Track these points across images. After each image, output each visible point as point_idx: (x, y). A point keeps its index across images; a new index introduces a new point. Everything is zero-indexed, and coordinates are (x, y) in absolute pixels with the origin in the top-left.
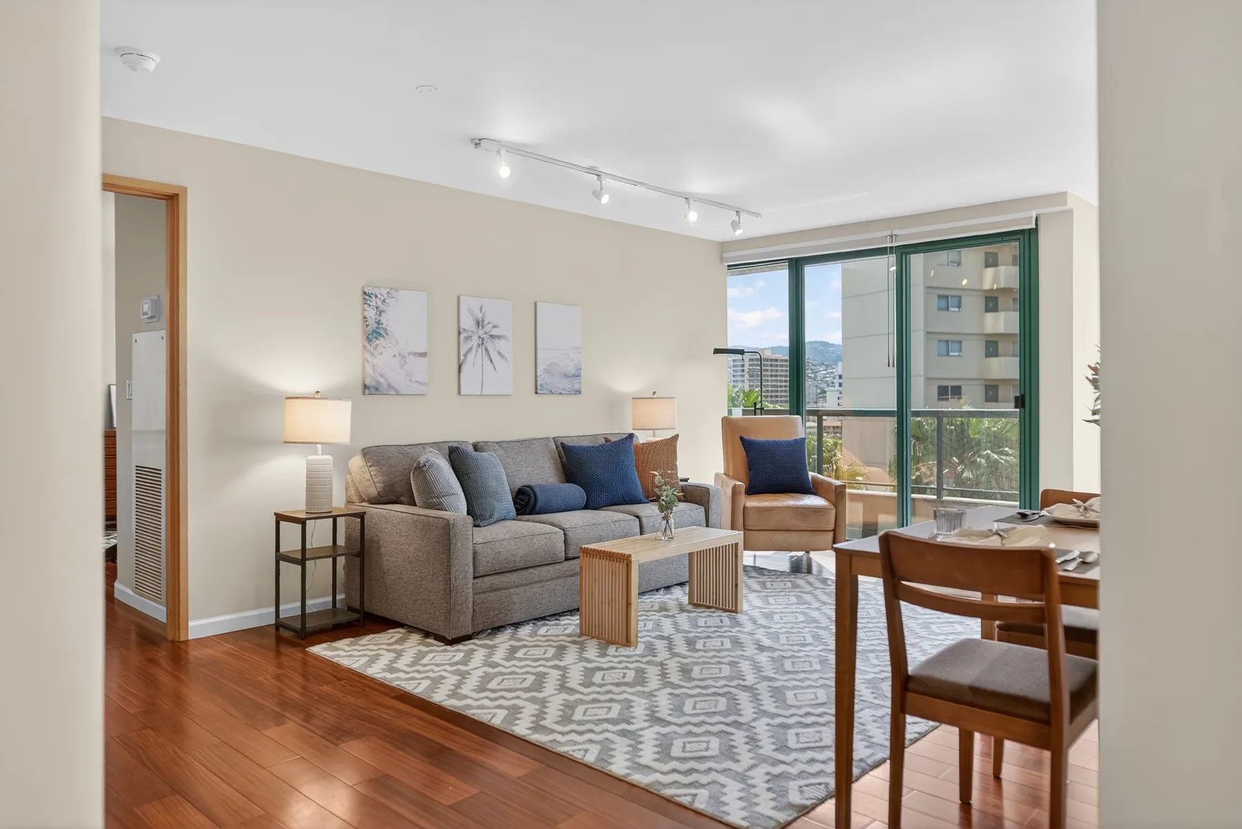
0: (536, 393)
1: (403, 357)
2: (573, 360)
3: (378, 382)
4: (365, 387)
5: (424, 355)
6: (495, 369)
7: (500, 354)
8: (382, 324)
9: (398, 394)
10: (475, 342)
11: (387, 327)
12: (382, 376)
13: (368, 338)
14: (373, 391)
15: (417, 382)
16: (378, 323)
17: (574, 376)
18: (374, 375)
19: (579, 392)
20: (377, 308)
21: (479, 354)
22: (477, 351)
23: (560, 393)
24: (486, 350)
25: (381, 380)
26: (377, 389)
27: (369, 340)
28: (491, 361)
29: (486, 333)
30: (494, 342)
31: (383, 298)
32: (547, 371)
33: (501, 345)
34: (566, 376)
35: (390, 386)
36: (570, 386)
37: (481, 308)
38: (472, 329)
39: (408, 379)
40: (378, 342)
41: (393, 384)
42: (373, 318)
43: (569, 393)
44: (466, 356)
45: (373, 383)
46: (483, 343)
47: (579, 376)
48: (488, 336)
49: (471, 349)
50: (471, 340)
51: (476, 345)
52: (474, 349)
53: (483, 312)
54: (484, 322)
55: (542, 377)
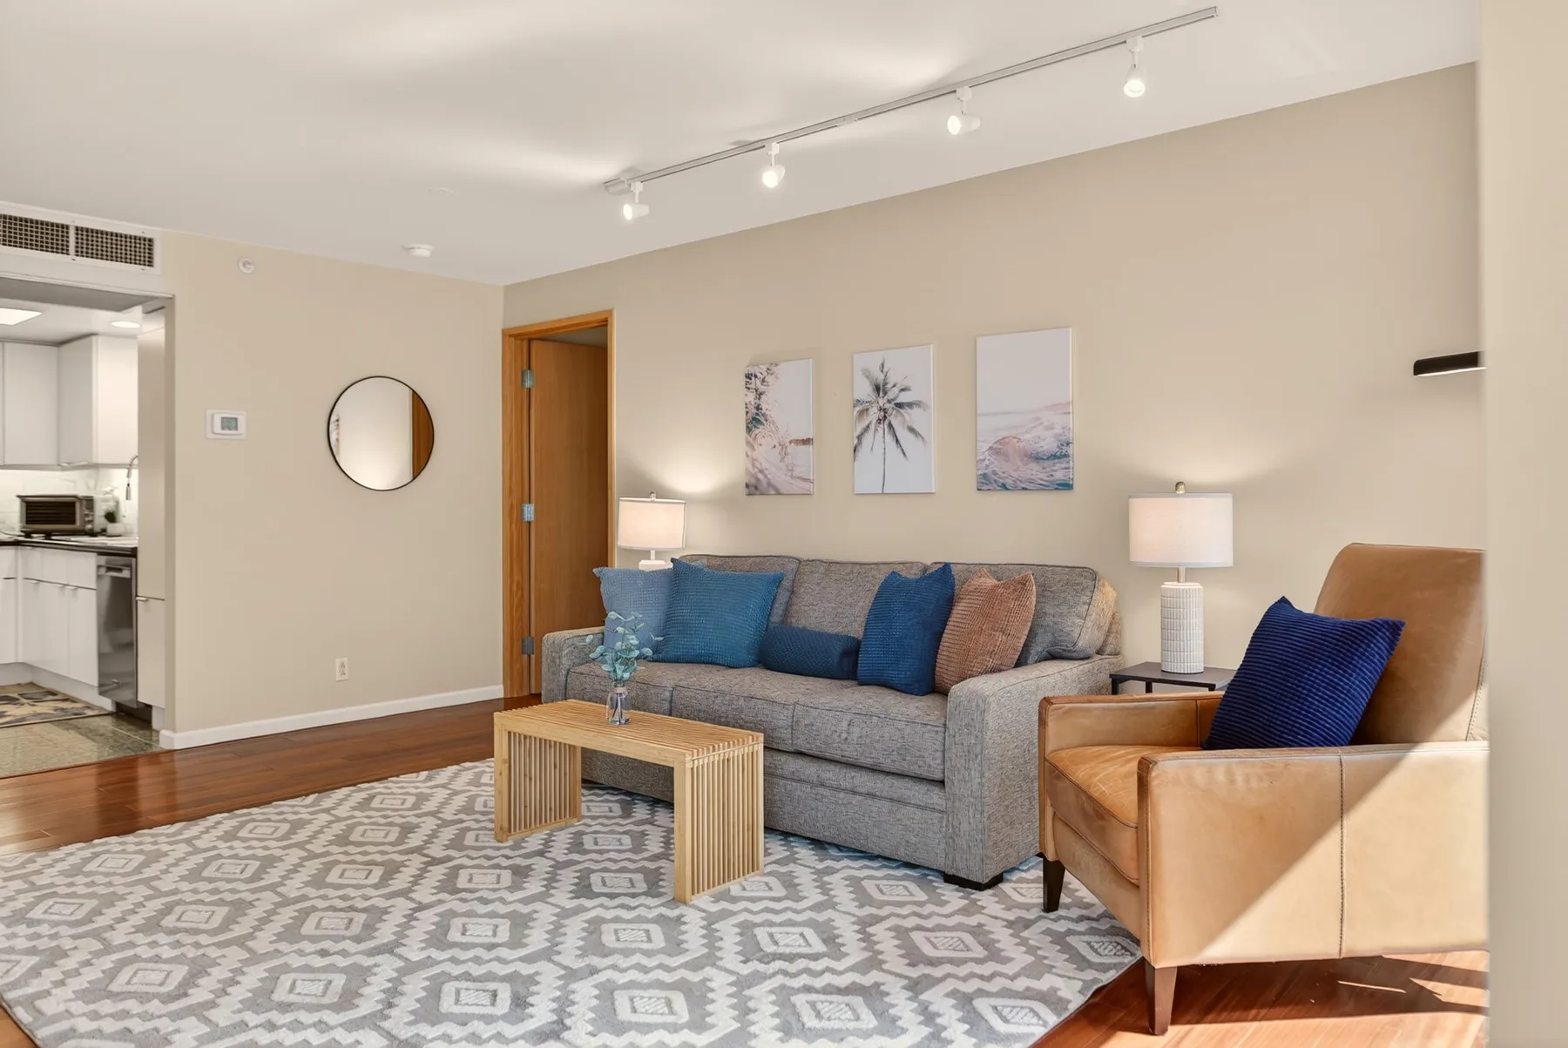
0: (979, 489)
1: (783, 446)
2: (1051, 428)
3: (758, 479)
4: (747, 486)
5: (807, 442)
6: (904, 454)
7: (911, 430)
8: (761, 409)
9: (778, 493)
10: (874, 414)
11: (768, 413)
12: (761, 471)
13: (747, 427)
14: (752, 489)
15: (799, 478)
16: (758, 408)
17: (1054, 457)
18: (753, 473)
19: (1066, 486)
20: (756, 390)
21: (880, 433)
22: (876, 430)
23: (1024, 489)
24: (890, 425)
25: (760, 476)
26: (756, 488)
27: (749, 430)
28: (897, 441)
29: (889, 401)
30: (902, 415)
31: (762, 377)
32: (995, 451)
33: (912, 416)
34: (1037, 458)
35: (770, 484)
36: (1042, 476)
37: (883, 365)
38: (869, 400)
39: (790, 473)
40: (757, 431)
41: (773, 482)
42: (753, 403)
43: (1043, 488)
44: (860, 438)
45: (753, 481)
46: (885, 417)
47: (1066, 456)
48: (892, 405)
49: (868, 427)
50: (867, 414)
51: (874, 422)
52: (872, 427)
53: (885, 370)
54: (888, 386)
55: (987, 462)
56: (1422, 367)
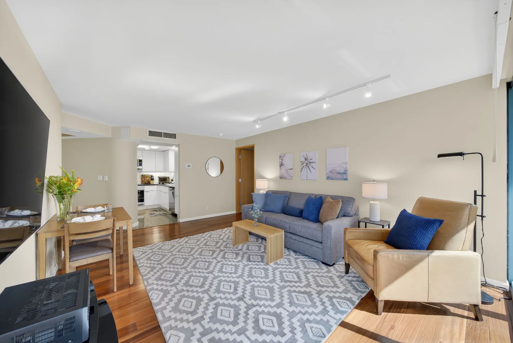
0: (327, 179)
1: (287, 170)
2: (343, 167)
3: (282, 176)
4: (280, 177)
5: (291, 169)
6: (311, 172)
7: (313, 167)
9: (286, 179)
10: (305, 164)
11: (284, 164)
15: (290, 176)
16: (282, 162)
17: (344, 173)
19: (346, 179)
20: (282, 159)
21: (306, 168)
23: (337, 180)
24: (308, 166)
25: (282, 175)
26: (282, 178)
27: (280, 167)
28: (310, 169)
29: (308, 162)
30: (310, 164)
31: (283, 157)
32: (330, 172)
33: (313, 165)
34: (340, 174)
35: (284, 177)
36: (341, 177)
38: (304, 161)
39: (288, 175)
40: (282, 167)
43: (341, 179)
44: (302, 169)
45: (281, 177)
46: (307, 165)
47: (346, 173)
51: (305, 165)
52: (305, 166)
53: (307, 156)
54: (308, 159)
55: (328, 174)
56: (440, 156)
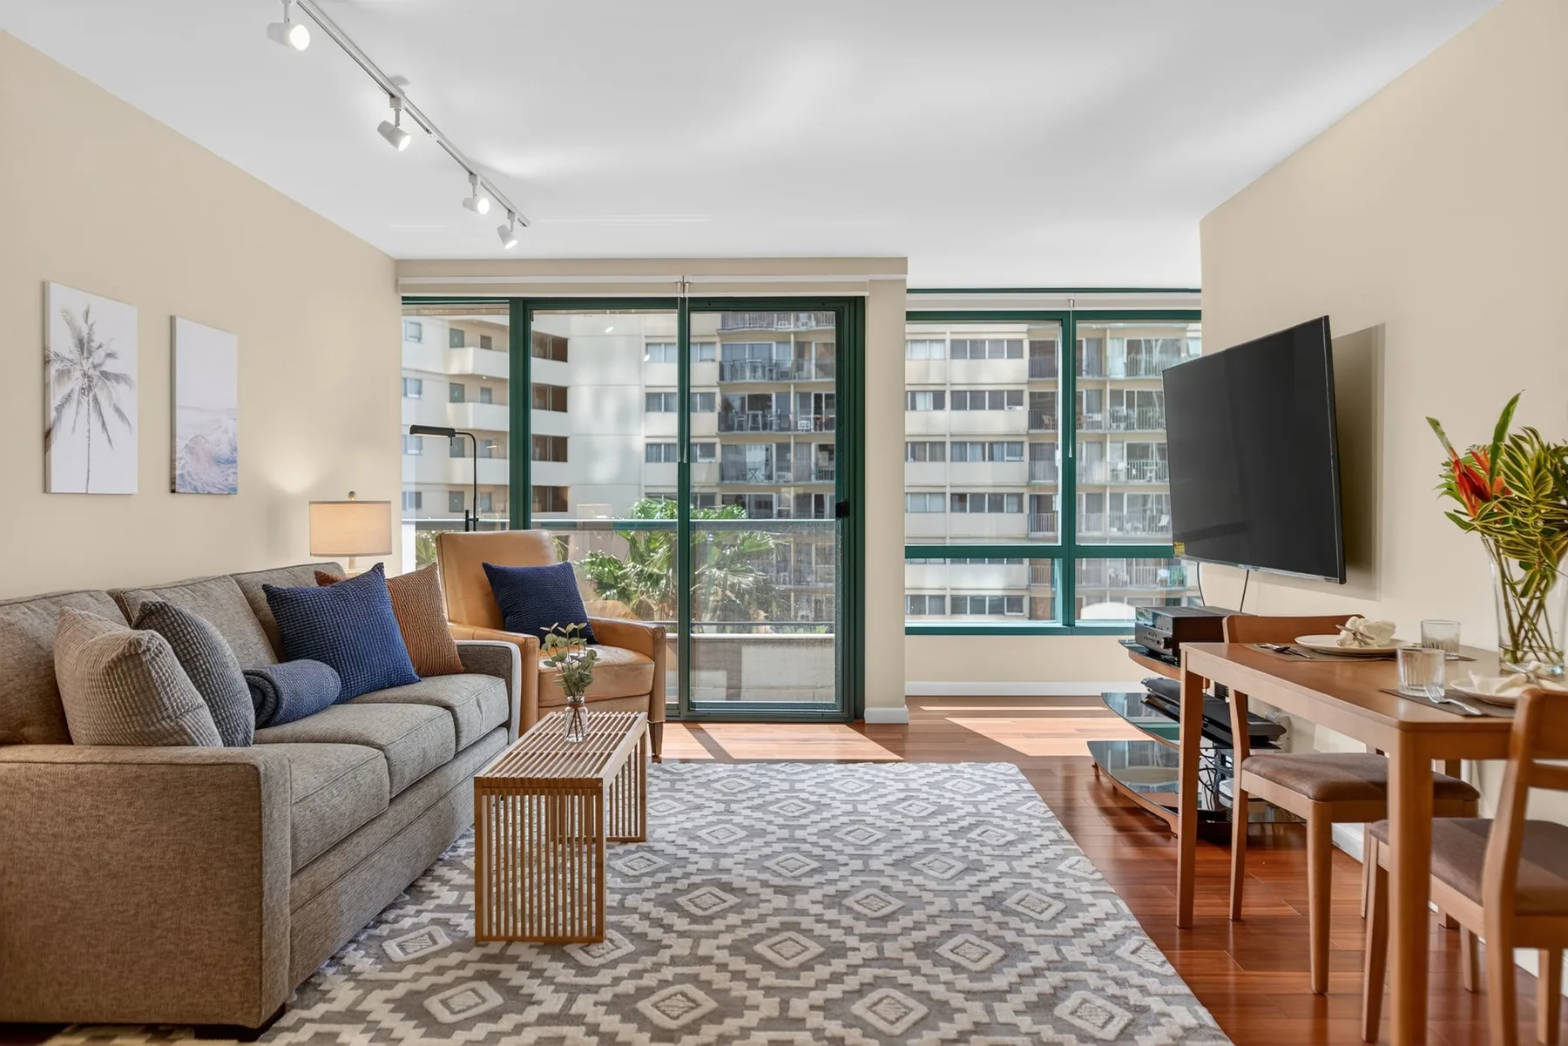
0: (173, 491)
2: (227, 432)
6: (110, 441)
7: (117, 410)
10: (75, 382)
17: (228, 461)
19: (234, 491)
21: (84, 409)
22: (79, 402)
23: (209, 493)
24: (96, 400)
28: (104, 424)
29: (94, 367)
30: (108, 388)
32: (190, 450)
33: (120, 389)
34: (218, 461)
36: (222, 481)
37: (87, 313)
38: (71, 357)
43: (221, 493)
44: (59, 409)
46: (90, 386)
47: (236, 462)
48: (97, 373)
49: (69, 396)
50: (69, 378)
51: (77, 389)
52: (75, 397)
53: (90, 322)
54: (92, 344)
55: (182, 461)
56: (414, 429)
